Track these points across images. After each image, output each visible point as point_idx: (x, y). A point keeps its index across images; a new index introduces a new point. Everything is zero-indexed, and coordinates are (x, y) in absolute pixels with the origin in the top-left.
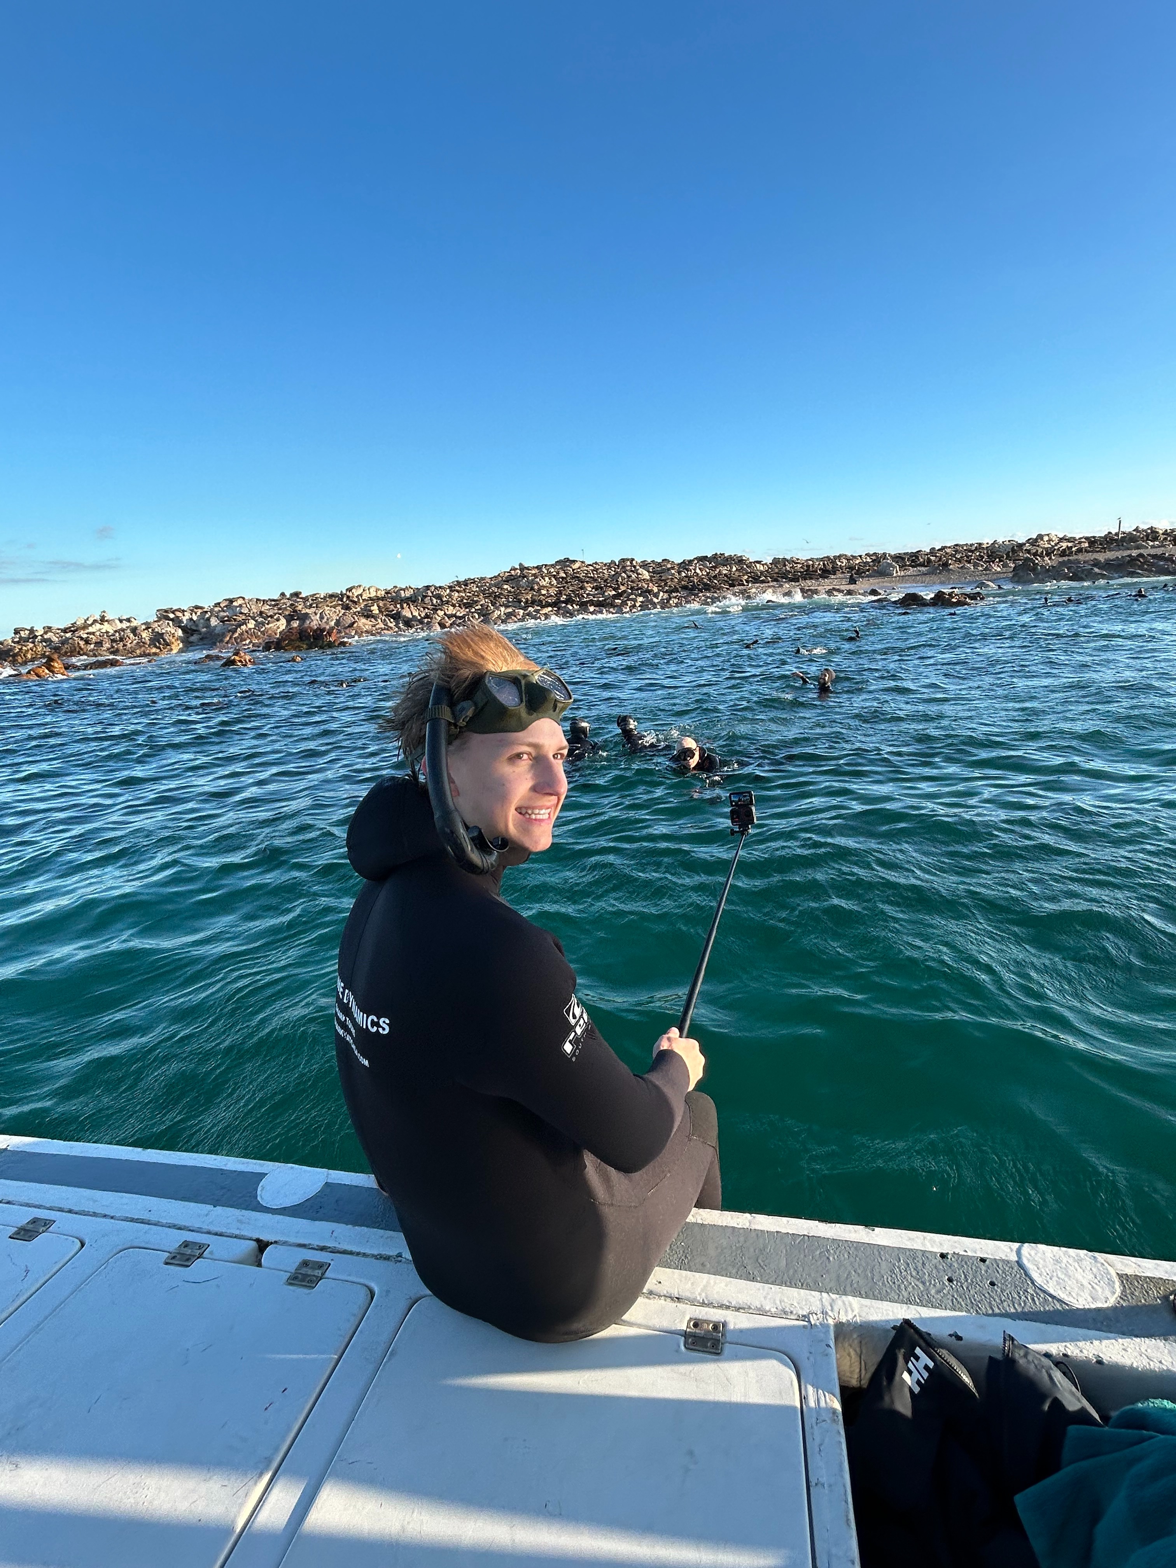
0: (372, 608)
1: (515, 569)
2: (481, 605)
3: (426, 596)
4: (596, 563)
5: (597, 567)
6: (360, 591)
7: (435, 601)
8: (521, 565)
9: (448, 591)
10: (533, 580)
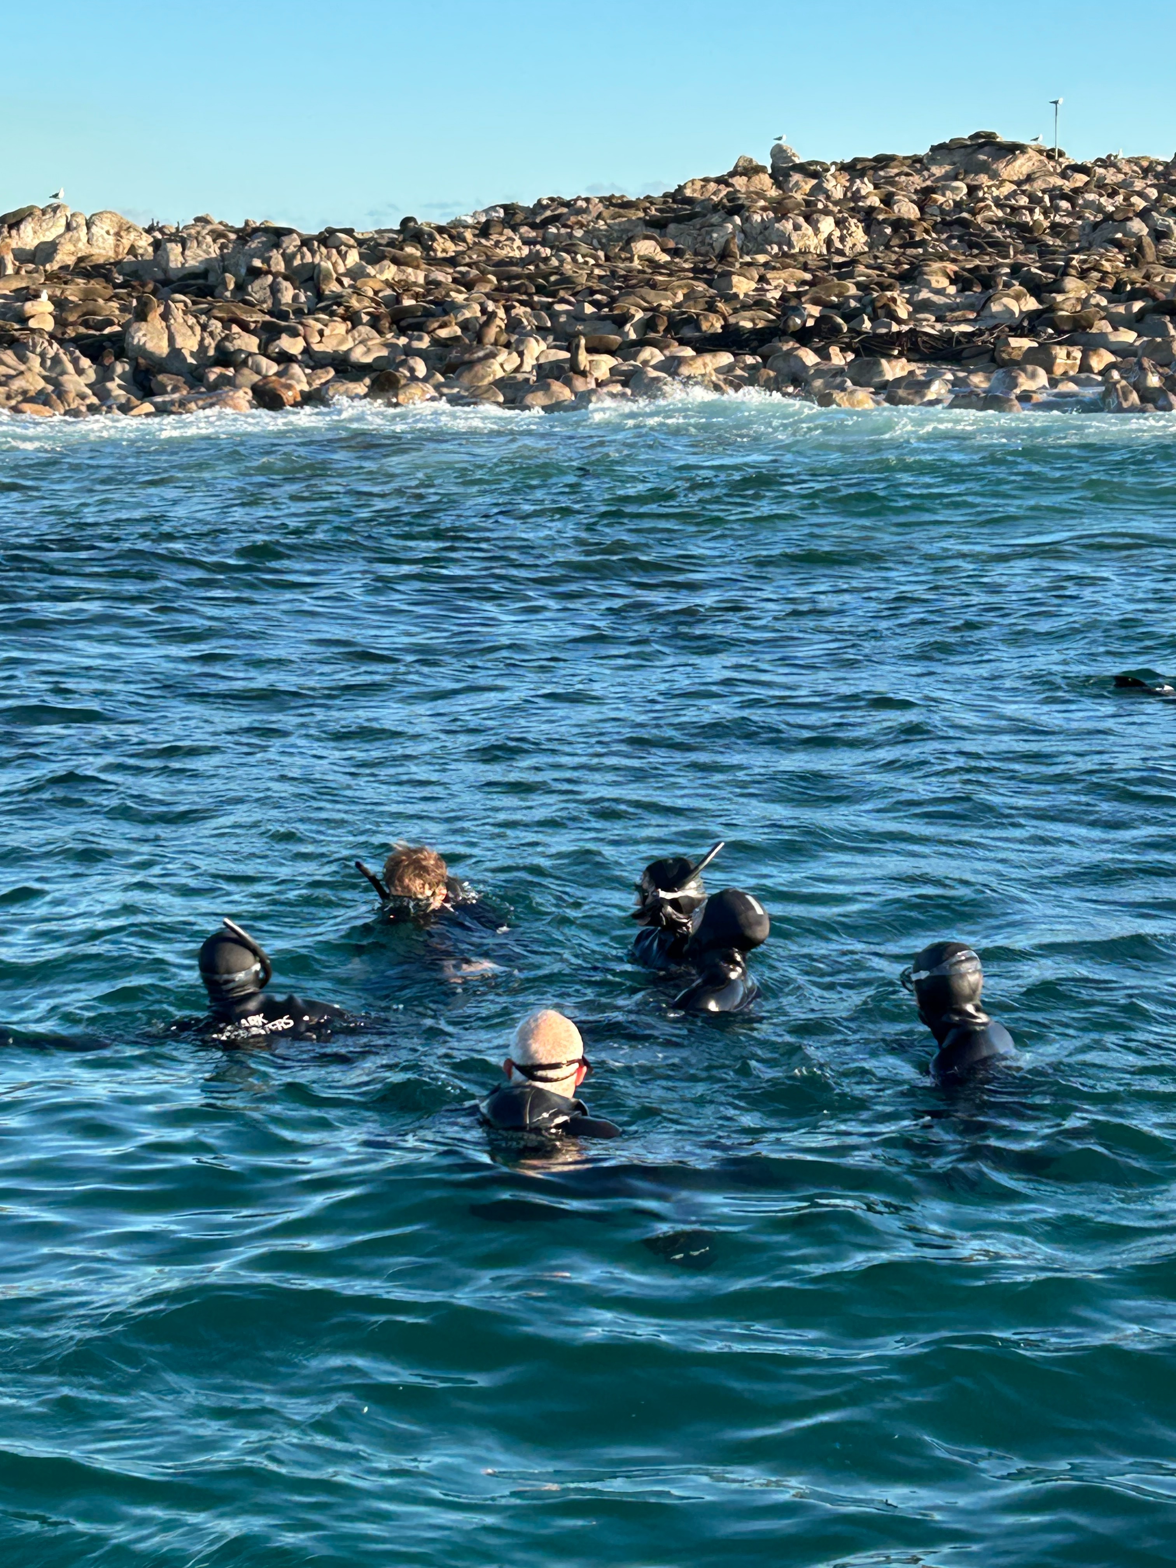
0: (29, 307)
1: (749, 170)
2: (465, 326)
3: (256, 273)
4: (1107, 163)
5: (1111, 177)
6: (52, 231)
7: (288, 293)
8: (778, 153)
9: (353, 257)
10: (765, 226)
